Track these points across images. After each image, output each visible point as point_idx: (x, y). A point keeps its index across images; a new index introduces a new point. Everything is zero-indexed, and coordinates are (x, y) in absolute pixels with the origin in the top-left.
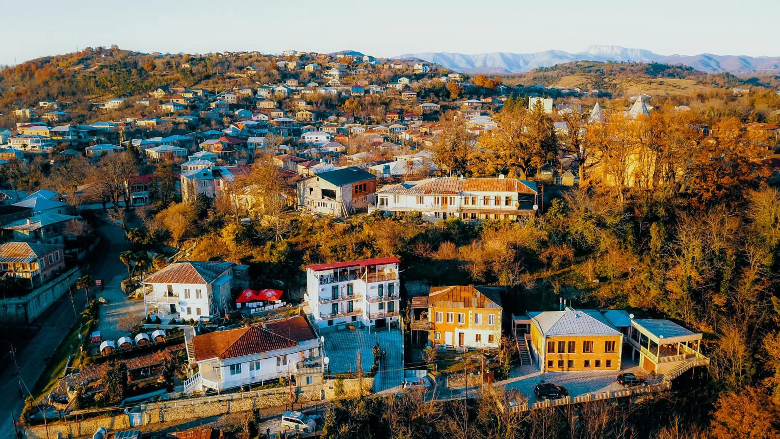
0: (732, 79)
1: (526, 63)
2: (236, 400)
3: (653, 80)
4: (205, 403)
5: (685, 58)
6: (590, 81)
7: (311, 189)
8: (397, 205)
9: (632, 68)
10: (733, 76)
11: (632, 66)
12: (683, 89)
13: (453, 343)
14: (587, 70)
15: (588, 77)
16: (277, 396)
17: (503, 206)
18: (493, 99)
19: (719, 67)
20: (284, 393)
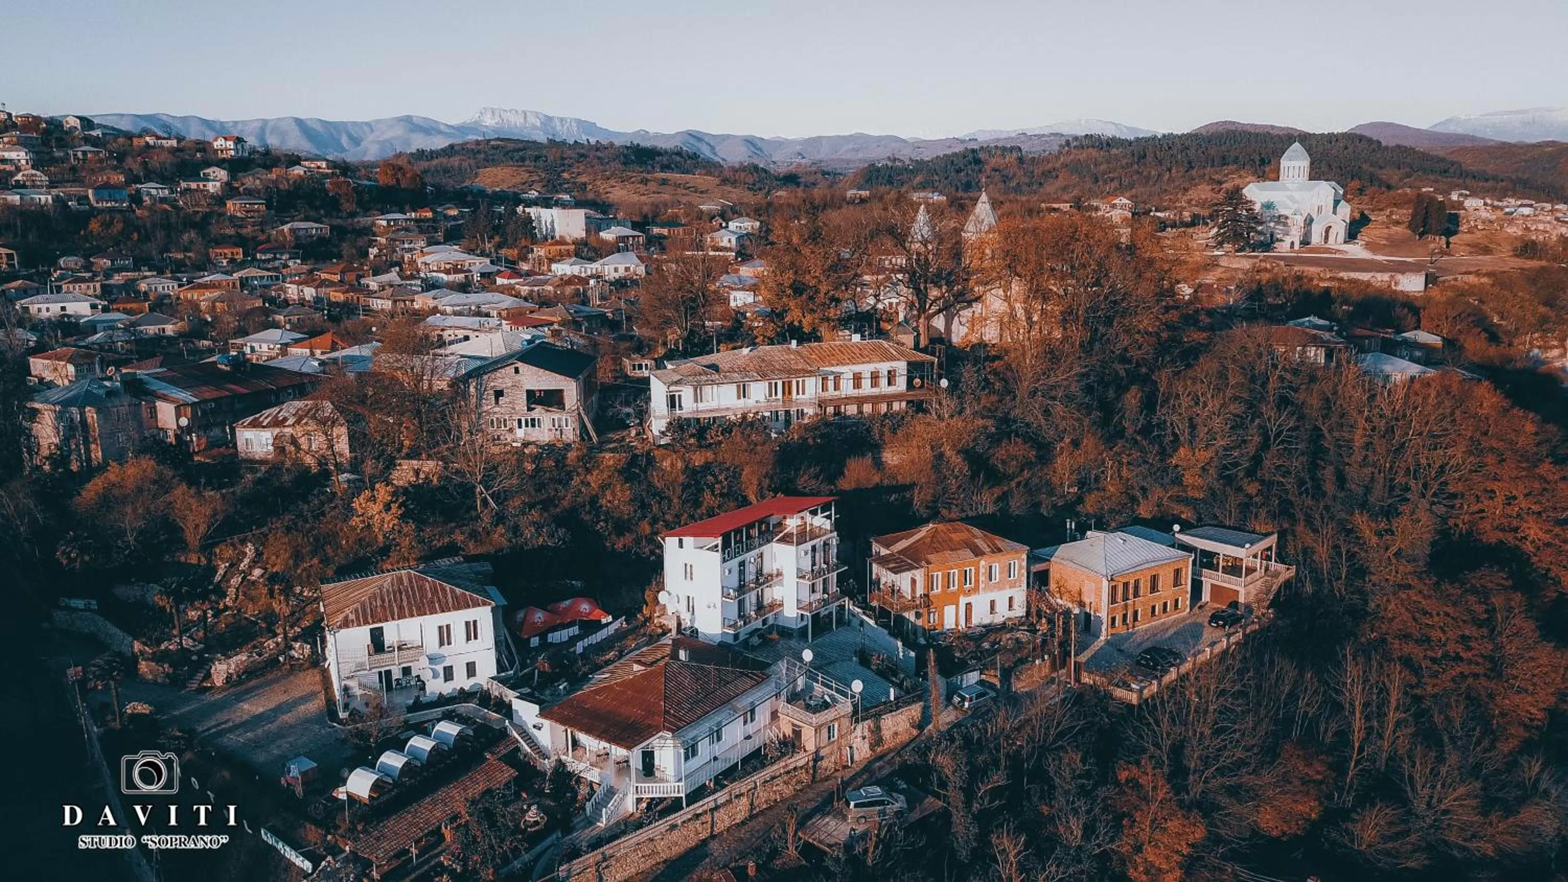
0: (764, 175)
1: (356, 141)
2: (724, 805)
3: (649, 176)
4: (673, 827)
5: (657, 136)
6: (537, 178)
7: (499, 394)
8: (702, 406)
9: (599, 154)
10: (765, 171)
11: (597, 149)
12: (702, 192)
13: (957, 625)
14: (517, 156)
15: (531, 169)
16: (786, 778)
17: (884, 388)
18: (435, 212)
19: (715, 154)
20: (795, 769)
